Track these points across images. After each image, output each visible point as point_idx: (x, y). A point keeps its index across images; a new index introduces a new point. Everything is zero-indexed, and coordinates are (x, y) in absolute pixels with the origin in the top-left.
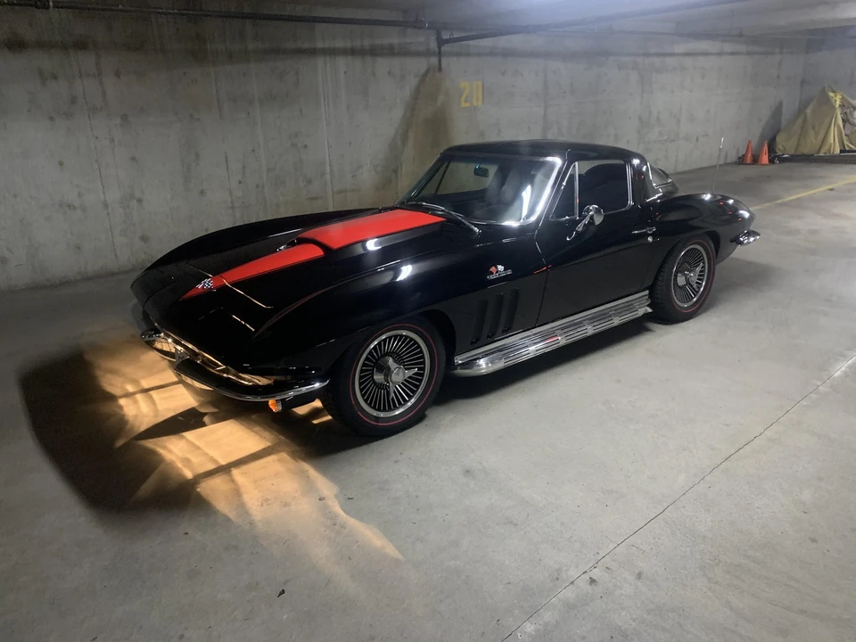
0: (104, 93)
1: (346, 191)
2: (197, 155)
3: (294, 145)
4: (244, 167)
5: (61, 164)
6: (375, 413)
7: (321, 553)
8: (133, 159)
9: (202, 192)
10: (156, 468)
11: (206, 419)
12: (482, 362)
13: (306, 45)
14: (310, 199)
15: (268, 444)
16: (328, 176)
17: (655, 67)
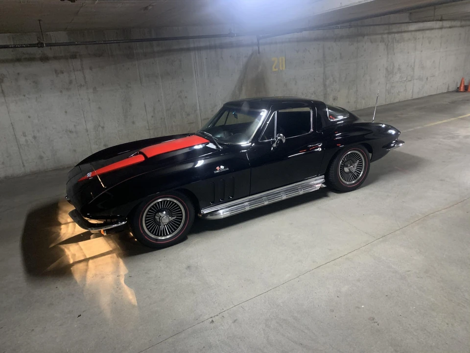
0: (85, 78)
1: (208, 119)
2: (130, 105)
3: (180, 97)
4: (154, 109)
5: (66, 112)
6: (153, 236)
7: (105, 300)
8: (100, 108)
9: (133, 123)
10: (60, 258)
11: (92, 236)
12: (221, 212)
13: (185, 46)
14: (189, 123)
15: (111, 249)
16: (198, 112)
17: (396, 40)
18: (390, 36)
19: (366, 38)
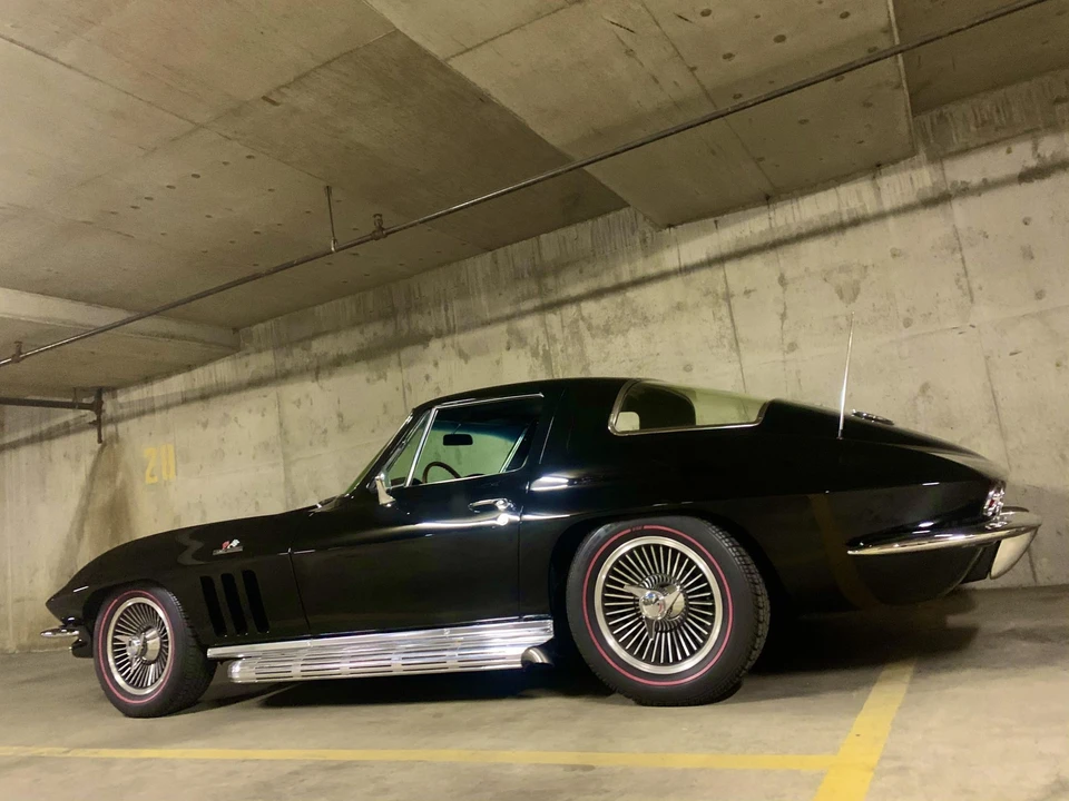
1: (23, 600)
16: (9, 582)
17: (590, 328)
18: (553, 319)
19: (435, 345)
